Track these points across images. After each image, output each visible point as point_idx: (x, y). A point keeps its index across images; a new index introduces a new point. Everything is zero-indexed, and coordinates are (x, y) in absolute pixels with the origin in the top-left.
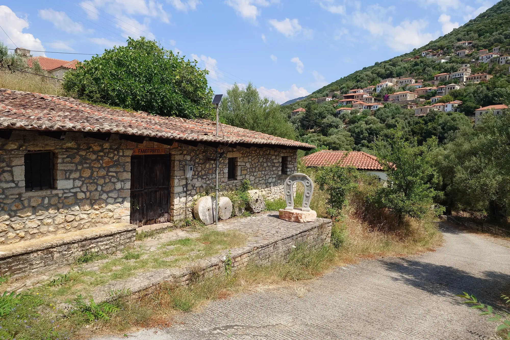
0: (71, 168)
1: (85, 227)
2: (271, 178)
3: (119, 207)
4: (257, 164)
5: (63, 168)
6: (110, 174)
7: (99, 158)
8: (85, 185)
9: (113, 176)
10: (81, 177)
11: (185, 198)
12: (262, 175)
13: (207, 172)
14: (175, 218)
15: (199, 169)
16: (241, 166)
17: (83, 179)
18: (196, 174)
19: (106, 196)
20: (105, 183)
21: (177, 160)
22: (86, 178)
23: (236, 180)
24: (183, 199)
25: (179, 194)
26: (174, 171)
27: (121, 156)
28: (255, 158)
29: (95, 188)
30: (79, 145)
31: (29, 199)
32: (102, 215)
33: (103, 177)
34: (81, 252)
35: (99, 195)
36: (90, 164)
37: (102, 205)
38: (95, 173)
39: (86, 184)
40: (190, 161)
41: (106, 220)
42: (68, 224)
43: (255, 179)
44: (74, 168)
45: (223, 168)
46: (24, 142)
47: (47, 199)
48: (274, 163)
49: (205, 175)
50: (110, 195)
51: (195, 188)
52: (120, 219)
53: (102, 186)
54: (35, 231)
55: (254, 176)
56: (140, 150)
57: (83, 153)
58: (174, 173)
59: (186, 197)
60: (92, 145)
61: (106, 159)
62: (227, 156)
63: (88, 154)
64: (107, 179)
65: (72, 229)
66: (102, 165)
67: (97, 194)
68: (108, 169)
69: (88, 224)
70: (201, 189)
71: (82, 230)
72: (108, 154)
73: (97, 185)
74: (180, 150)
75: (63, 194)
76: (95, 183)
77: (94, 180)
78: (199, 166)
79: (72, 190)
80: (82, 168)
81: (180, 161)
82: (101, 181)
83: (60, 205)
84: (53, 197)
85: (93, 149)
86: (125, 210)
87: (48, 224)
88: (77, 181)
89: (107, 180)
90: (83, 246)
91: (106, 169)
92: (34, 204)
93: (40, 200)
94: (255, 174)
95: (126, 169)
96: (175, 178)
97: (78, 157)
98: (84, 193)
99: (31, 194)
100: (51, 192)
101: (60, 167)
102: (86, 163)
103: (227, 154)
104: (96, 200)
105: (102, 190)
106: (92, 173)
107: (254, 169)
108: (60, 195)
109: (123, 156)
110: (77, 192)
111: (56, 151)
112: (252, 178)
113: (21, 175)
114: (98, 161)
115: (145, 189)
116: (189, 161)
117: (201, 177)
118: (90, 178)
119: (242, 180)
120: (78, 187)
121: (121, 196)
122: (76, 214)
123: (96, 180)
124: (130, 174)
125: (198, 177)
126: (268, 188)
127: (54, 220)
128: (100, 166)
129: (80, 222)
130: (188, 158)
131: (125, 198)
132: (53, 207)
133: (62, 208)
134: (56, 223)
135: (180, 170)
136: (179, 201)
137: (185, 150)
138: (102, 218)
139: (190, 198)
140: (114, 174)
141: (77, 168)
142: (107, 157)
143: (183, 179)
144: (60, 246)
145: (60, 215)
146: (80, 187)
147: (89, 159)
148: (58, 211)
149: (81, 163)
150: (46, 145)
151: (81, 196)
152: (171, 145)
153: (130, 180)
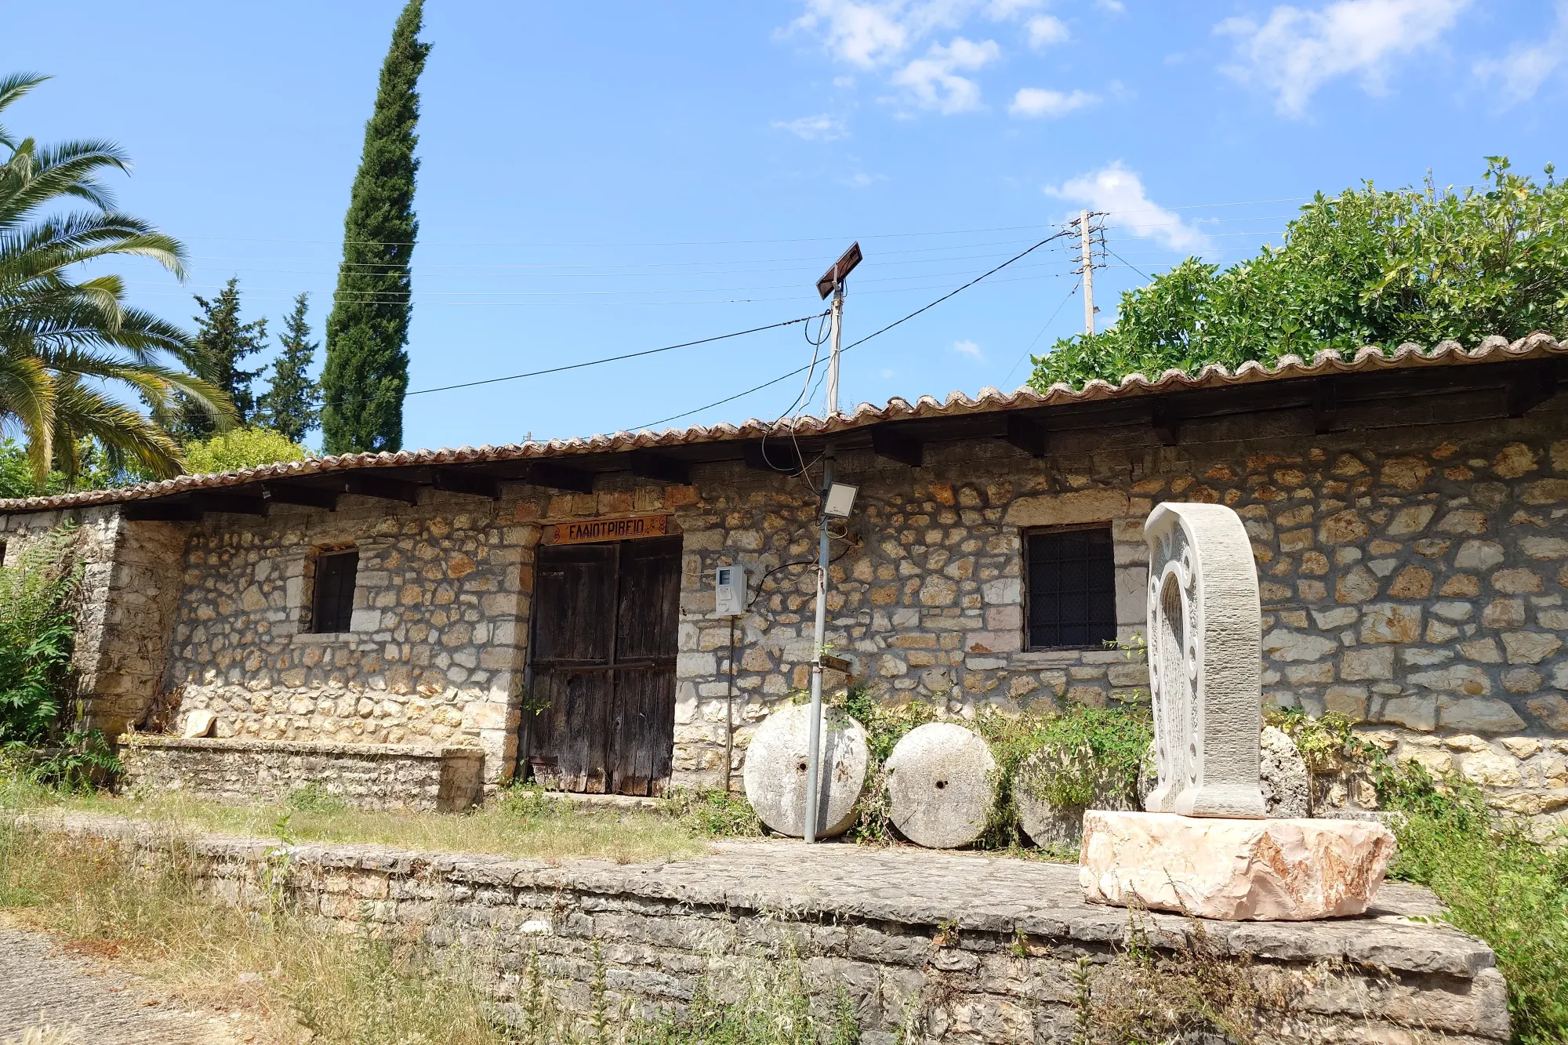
0: (380, 583)
3: (479, 699)
5: (365, 583)
6: (463, 597)
7: (441, 554)
8: (403, 626)
9: (469, 606)
10: (399, 604)
11: (726, 706)
14: (676, 782)
17: (402, 610)
20: (448, 624)
21: (693, 552)
22: (408, 608)
24: (716, 710)
25: (696, 684)
26: (680, 590)
27: (496, 547)
29: (422, 636)
33: (447, 607)
35: (431, 656)
36: (419, 571)
37: (436, 685)
38: (429, 596)
39: (406, 622)
44: (386, 583)
50: (459, 657)
53: (440, 631)
58: (680, 599)
59: (730, 699)
60: (431, 523)
61: (457, 557)
62: (1010, 520)
63: (417, 548)
64: (455, 612)
66: (445, 573)
68: (460, 585)
72: (463, 544)
75: (359, 644)
76: (425, 621)
79: (376, 637)
80: (402, 582)
81: (704, 553)
85: (430, 532)
86: (493, 710)
88: (388, 614)
91: (456, 584)
95: (507, 585)
96: (681, 617)
97: (395, 555)
98: (400, 645)
101: (362, 580)
102: (413, 570)
104: (422, 670)
105: (438, 642)
106: (422, 595)
108: (354, 647)
109: (501, 546)
110: (385, 642)
114: (439, 564)
120: (388, 630)
122: (377, 699)
123: (427, 615)
124: (516, 599)
127: (335, 705)
128: (440, 576)
131: (498, 672)
132: (337, 674)
133: (353, 680)
135: (706, 587)
136: (699, 712)
140: (474, 599)
141: (391, 582)
142: (460, 550)
143: (716, 624)
145: (348, 696)
147: (419, 559)
148: (346, 684)
149: (400, 570)
151: (392, 652)
152: (663, 495)
153: (519, 619)
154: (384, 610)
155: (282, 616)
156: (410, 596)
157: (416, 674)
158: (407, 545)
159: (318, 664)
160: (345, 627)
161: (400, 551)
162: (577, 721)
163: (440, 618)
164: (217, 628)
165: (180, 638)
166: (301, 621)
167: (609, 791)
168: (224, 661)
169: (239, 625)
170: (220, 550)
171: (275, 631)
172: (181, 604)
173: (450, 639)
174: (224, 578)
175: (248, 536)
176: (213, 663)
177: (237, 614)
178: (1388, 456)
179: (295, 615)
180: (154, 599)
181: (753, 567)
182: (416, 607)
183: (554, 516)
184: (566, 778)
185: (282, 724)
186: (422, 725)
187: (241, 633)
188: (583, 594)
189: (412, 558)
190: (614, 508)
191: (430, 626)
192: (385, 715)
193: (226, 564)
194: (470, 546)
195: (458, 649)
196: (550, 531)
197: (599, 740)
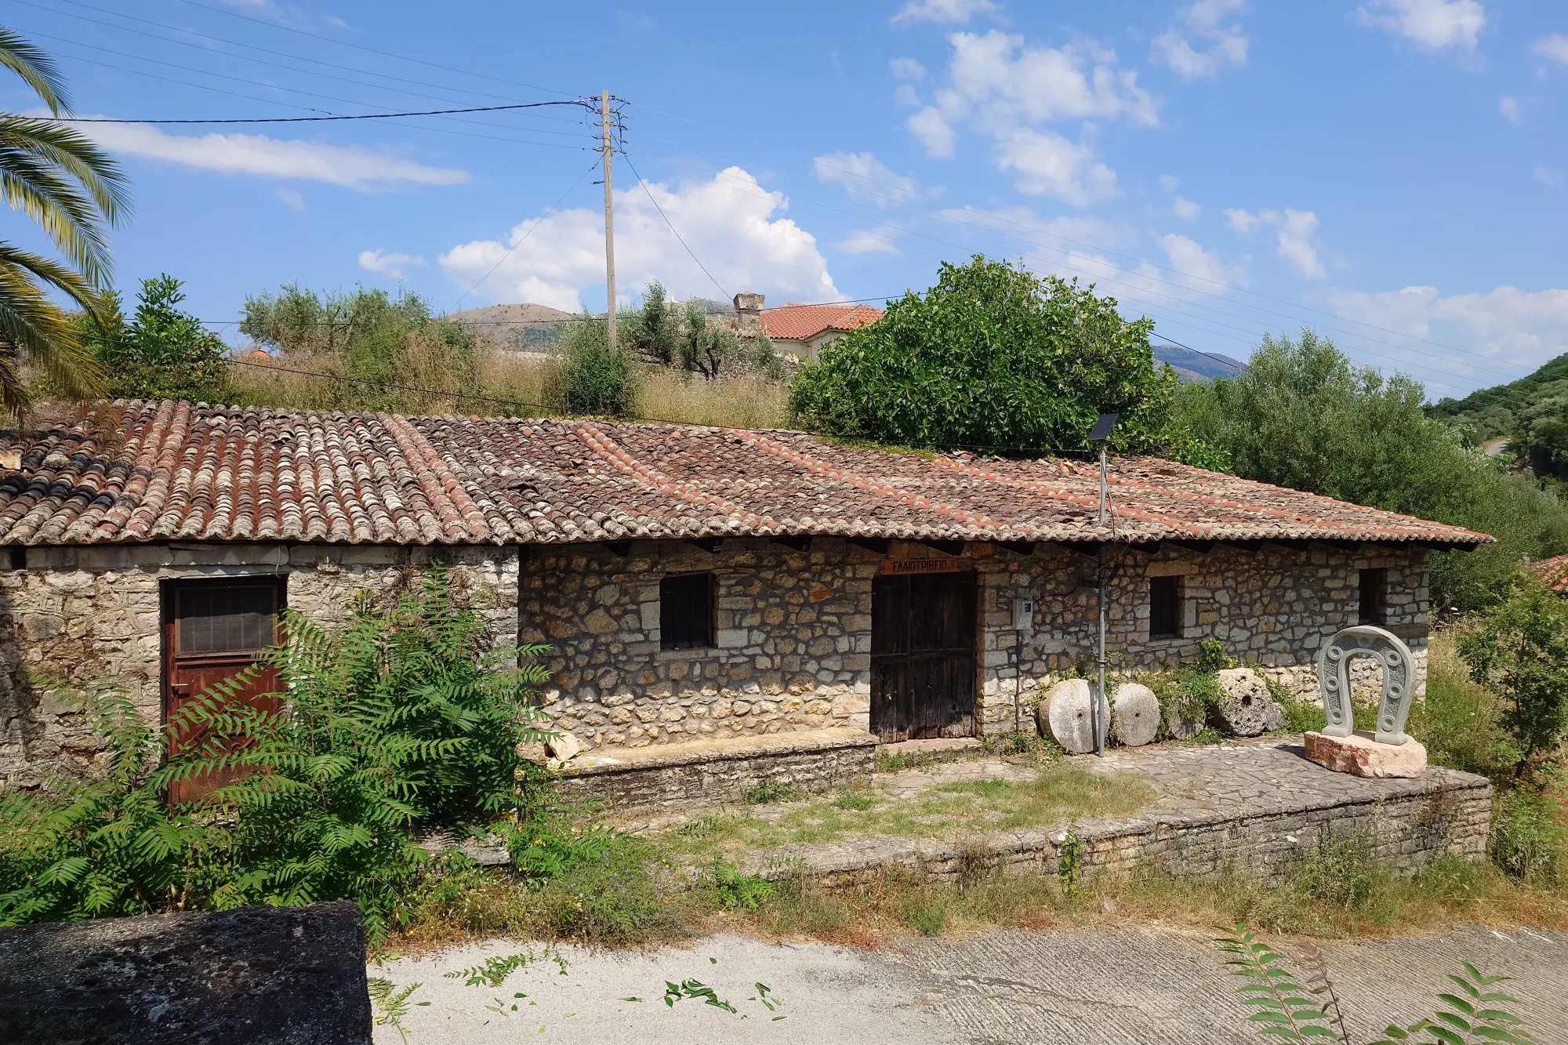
0: (744, 606)
1: (772, 728)
2: (1317, 636)
3: (845, 692)
4: (1258, 594)
5: (728, 606)
6: (825, 618)
7: (802, 584)
8: (771, 641)
9: (831, 624)
10: (763, 623)
11: (1015, 681)
12: (1279, 627)
13: (1080, 615)
14: (987, 730)
15: (1057, 608)
16: (1196, 598)
17: (769, 628)
18: (1048, 619)
19: (816, 667)
20: (814, 638)
21: (991, 587)
22: (774, 627)
23: (1182, 637)
24: (1009, 684)
25: (997, 671)
26: (984, 612)
27: (850, 579)
28: (1249, 577)
29: (791, 649)
30: (760, 559)
31: (668, 664)
32: (807, 707)
33: (810, 625)
34: (756, 781)
35: (801, 663)
36: (781, 597)
37: (807, 686)
38: (793, 617)
39: (774, 638)
40: (1030, 587)
41: (814, 718)
42: (738, 719)
43: (1249, 639)
44: (751, 606)
45: (1132, 604)
46: (660, 557)
47: (698, 665)
48: (1329, 590)
49: (1074, 623)
50: (824, 663)
51: (1044, 657)
52: (846, 718)
53: (807, 644)
54: (677, 728)
55: (1245, 627)
56: (897, 565)
57: (768, 575)
58: (983, 618)
59: (1017, 677)
60: (788, 557)
61: (816, 586)
62: (1147, 574)
63: (778, 577)
64: (818, 629)
65: (744, 731)
66: (806, 599)
67: (797, 660)
68: (821, 609)
69: (778, 724)
70: (1063, 659)
71: (765, 735)
72: (820, 575)
73: (797, 641)
74: (1000, 562)
75: (728, 658)
76: (791, 637)
77: (790, 631)
78: (1055, 600)
79: (745, 651)
80: (766, 607)
81: (998, 588)
82: (806, 634)
83: (723, 681)
84: (710, 662)
85: (788, 565)
86: (858, 699)
87: (700, 717)
88: (755, 632)
89: (819, 632)
90: (760, 768)
91: (816, 607)
92: (675, 675)
93: (686, 667)
94: (1251, 623)
95: (862, 608)
96: (986, 629)
97: (757, 583)
98: (770, 657)
99: (669, 655)
100: (706, 654)
101: (723, 603)
102: (776, 596)
103: (1146, 567)
104: (794, 674)
105: (806, 653)
106: (787, 616)
107: (1246, 610)
108: (723, 660)
109: (854, 579)
110: (755, 655)
111: (716, 572)
112: (1240, 635)
113: (653, 619)
114: (800, 591)
115: (912, 654)
116: (1026, 587)
117: (1062, 629)
118: (781, 626)
119: (1201, 638)
120: (757, 645)
121: (849, 668)
122: (753, 700)
123: (793, 632)
124: (869, 618)
125: (1054, 628)
126: (1302, 664)
127: (711, 710)
128: (802, 601)
129: (760, 718)
130: (1024, 580)
131: (859, 672)
132: (709, 684)
133: (726, 687)
134: (715, 714)
135: (1000, 610)
136: (999, 688)
137: (1015, 561)
138: (807, 713)
139: (1031, 682)
140: (834, 619)
141: (755, 605)
142: (819, 581)
143: (1008, 633)
144: (714, 762)
145: (722, 701)
146: (761, 646)
147: (780, 587)
148: (719, 691)
149: (763, 596)
150: (699, 560)
151: (762, 663)
152: (971, 548)
153: (868, 633)
154: (750, 629)
155: (637, 637)
156: (776, 617)
157: (788, 678)
159: (688, 676)
161: (763, 580)
164: (555, 652)
166: (659, 640)
169: (586, 648)
171: (632, 651)
173: (816, 650)
176: (554, 684)
177: (581, 637)
179: (655, 636)
187: (590, 654)
189: (774, 586)
192: (763, 712)
194: (827, 577)
195: (827, 656)
196: (881, 565)
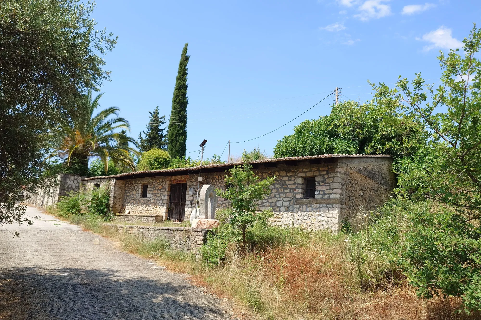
0: (151, 190)
17: (153, 194)
21: (188, 185)
25: (188, 205)
26: (187, 191)
30: (153, 181)
35: (157, 201)
36: (155, 188)
37: (157, 206)
38: (157, 192)
59: (191, 207)
68: (160, 190)
83: (147, 204)
85: (157, 182)
86: (164, 209)
89: (160, 195)
95: (166, 190)
96: (187, 195)
101: (148, 189)
103: (224, 179)
108: (147, 200)
109: (165, 184)
111: (148, 183)
114: (158, 187)
120: (152, 197)
136: (188, 210)
140: (162, 192)
142: (160, 185)
145: (146, 208)
150: (146, 181)
151: (152, 201)
152: (185, 177)
153: (168, 195)
154: (151, 194)
155: (138, 195)
156: (155, 192)
157: (155, 204)
158: (154, 184)
159: (143, 202)
160: (146, 197)
161: (153, 185)
162: (176, 211)
163: (158, 195)
164: (130, 197)
165: (125, 198)
166: (141, 196)
167: (180, 222)
168: (131, 202)
169: (133, 196)
170: (130, 184)
171: (137, 197)
172: (125, 193)
173: (159, 199)
174: (130, 189)
175: (134, 182)
176: (129, 202)
177: (132, 195)
178: (264, 173)
179: (140, 195)
180: (121, 192)
181: (195, 188)
182: (155, 193)
183: (172, 180)
184: (175, 220)
185: (138, 212)
186: (155, 212)
187: (133, 197)
188: (177, 191)
189: (155, 186)
190: (179, 178)
191: (157, 196)
192: (151, 210)
193: (131, 186)
194: (162, 184)
195: (160, 200)
196: (172, 181)
197: (179, 214)
